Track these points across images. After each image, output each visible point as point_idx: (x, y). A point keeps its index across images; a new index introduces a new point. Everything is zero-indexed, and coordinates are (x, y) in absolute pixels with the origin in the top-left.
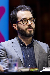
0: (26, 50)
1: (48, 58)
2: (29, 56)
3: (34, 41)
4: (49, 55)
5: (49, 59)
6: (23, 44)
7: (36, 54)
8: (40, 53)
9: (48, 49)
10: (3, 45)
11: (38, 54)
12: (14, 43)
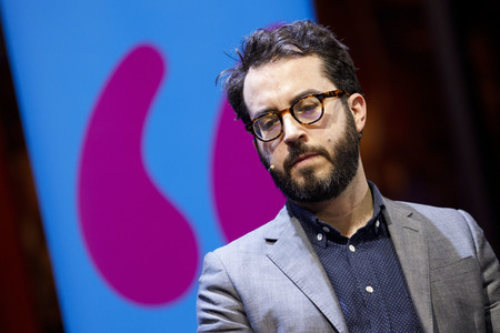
0: (348, 260)
1: (485, 285)
2: (370, 289)
3: (383, 207)
4: (484, 269)
5: (490, 288)
6: (324, 233)
7: (414, 271)
8: (434, 265)
9: (475, 236)
10: (217, 265)
11: (422, 269)
12: (274, 241)
